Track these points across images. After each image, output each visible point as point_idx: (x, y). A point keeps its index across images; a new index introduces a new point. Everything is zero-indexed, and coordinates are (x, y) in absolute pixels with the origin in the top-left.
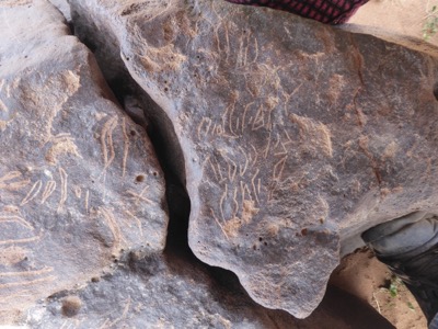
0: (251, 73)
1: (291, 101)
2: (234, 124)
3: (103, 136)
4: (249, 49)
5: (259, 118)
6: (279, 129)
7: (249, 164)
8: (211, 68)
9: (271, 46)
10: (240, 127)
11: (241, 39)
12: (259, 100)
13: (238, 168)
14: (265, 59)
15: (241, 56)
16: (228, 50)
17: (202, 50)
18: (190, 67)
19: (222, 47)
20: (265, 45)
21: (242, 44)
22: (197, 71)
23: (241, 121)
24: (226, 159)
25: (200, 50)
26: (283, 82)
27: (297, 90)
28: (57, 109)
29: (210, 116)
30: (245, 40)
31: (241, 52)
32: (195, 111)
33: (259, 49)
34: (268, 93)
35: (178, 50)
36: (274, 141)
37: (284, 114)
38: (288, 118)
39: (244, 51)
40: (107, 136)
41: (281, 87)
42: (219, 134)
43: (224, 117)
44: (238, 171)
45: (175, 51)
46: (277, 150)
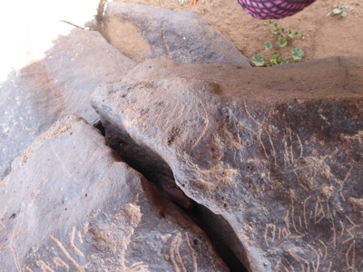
0: (300, 168)
1: (346, 186)
2: (297, 223)
3: (172, 256)
4: (294, 147)
5: (319, 211)
6: (340, 216)
7: (321, 259)
8: (263, 175)
9: (314, 139)
10: (303, 224)
11: (284, 140)
12: (314, 192)
13: (311, 264)
14: (310, 152)
15: (288, 155)
16: (274, 153)
17: (250, 160)
18: (244, 180)
19: (269, 153)
20: (308, 139)
21: (286, 144)
22: (250, 182)
23: (302, 219)
24: (297, 258)
25: (249, 161)
26: (334, 169)
27: (349, 174)
28: (126, 242)
29: (272, 221)
30: (288, 140)
31: (286, 152)
32: (258, 220)
33: (303, 144)
34: (321, 184)
35: (228, 165)
36: (339, 229)
37: (341, 201)
38: (346, 204)
39: (289, 150)
40: (175, 255)
41: (332, 175)
42: (286, 237)
43: (286, 219)
44: (311, 268)
45: (225, 167)
46: (344, 238)
